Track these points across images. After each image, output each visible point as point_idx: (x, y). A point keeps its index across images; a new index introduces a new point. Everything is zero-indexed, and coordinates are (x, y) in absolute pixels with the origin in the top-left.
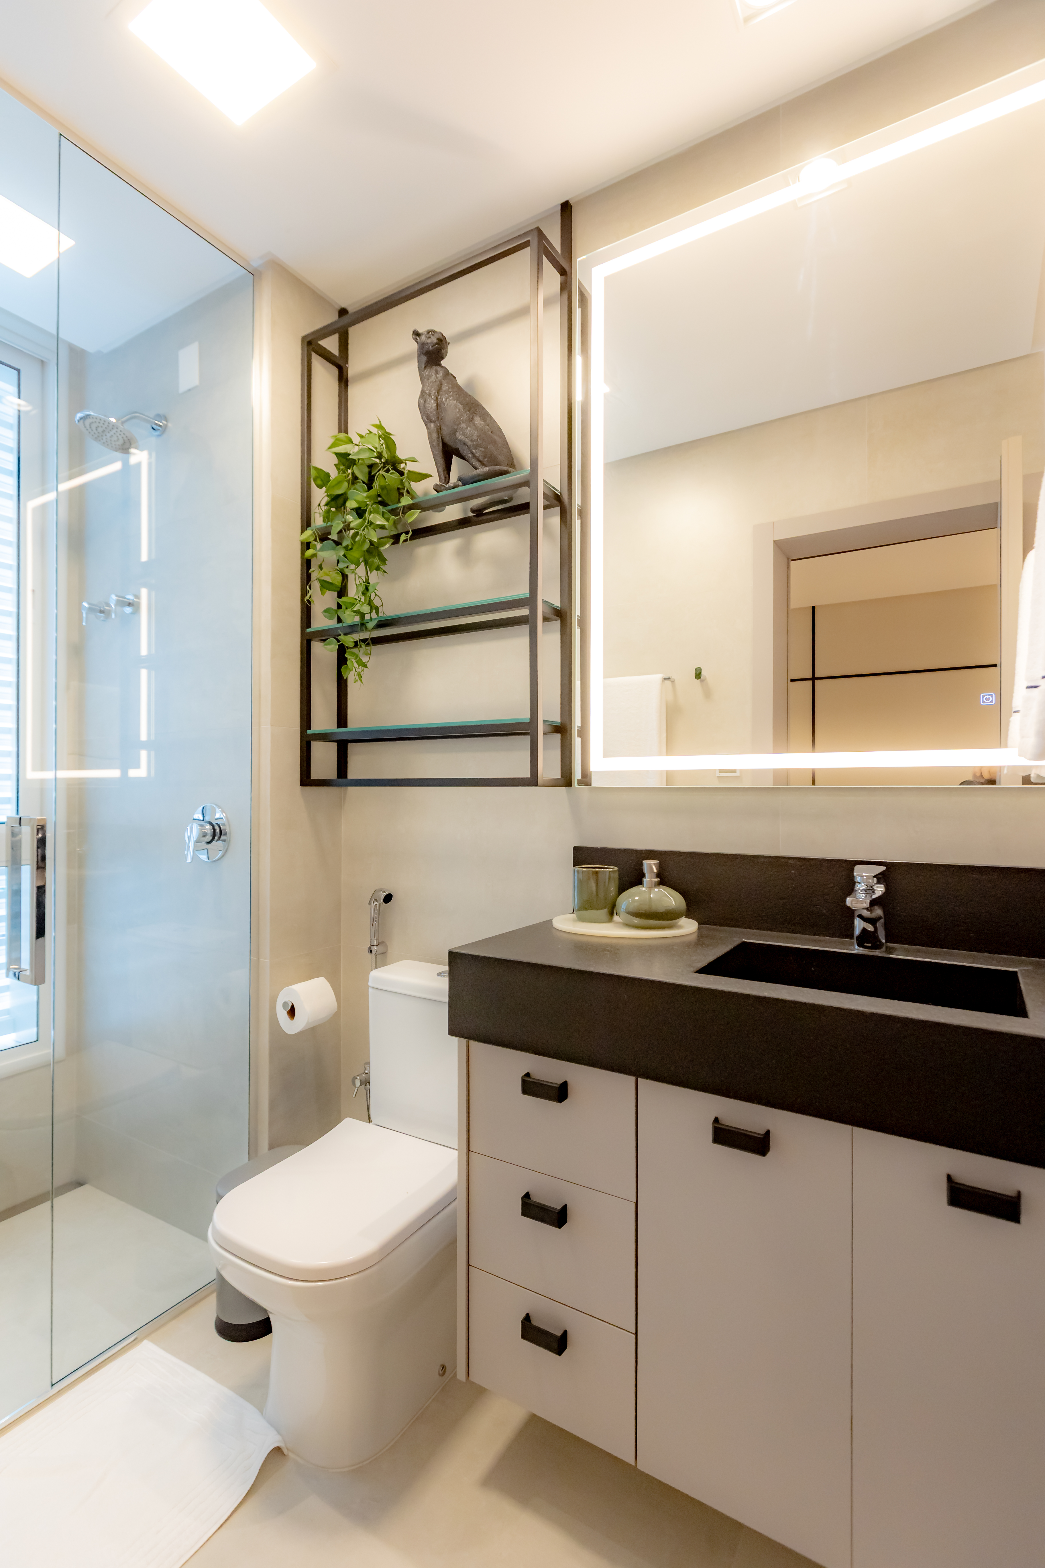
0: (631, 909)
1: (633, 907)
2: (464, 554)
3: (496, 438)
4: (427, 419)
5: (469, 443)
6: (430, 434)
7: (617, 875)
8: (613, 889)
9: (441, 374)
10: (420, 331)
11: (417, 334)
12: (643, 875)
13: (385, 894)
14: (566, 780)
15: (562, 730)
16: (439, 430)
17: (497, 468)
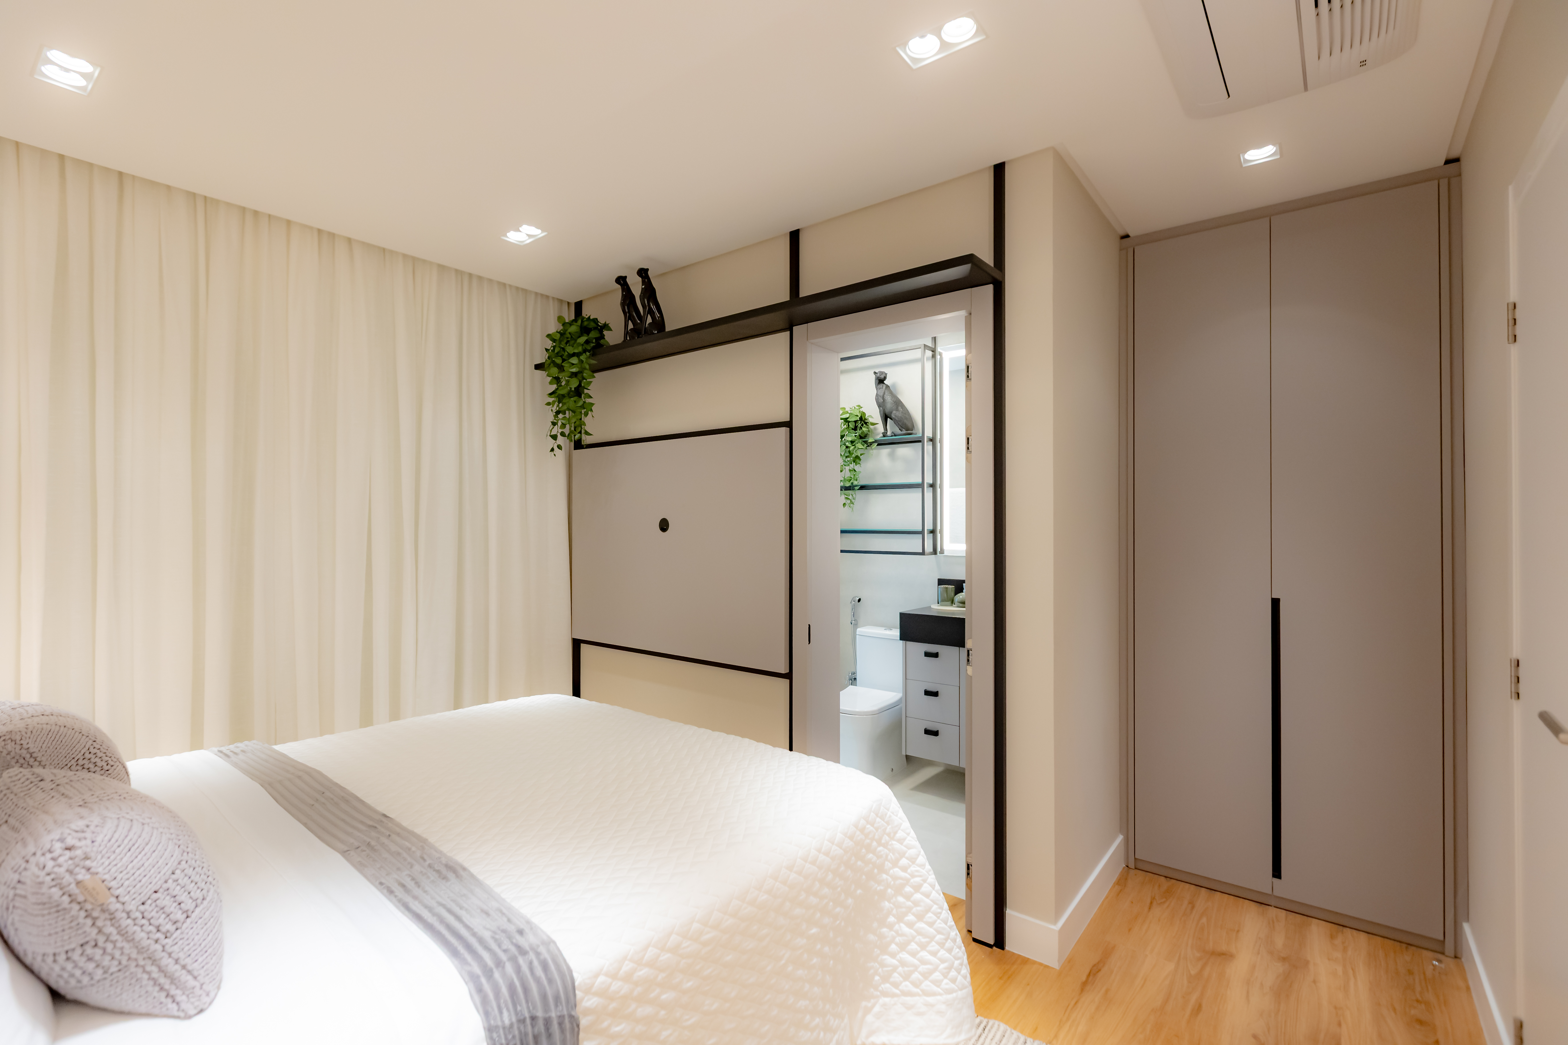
0: (959, 601)
1: (960, 600)
2: (892, 456)
3: (907, 416)
4: (879, 406)
5: (897, 419)
6: (880, 411)
7: (954, 589)
8: (953, 594)
9: (884, 388)
10: (877, 372)
11: (875, 373)
12: (963, 589)
13: (858, 598)
14: (935, 552)
15: (933, 532)
16: (884, 410)
17: (909, 432)
